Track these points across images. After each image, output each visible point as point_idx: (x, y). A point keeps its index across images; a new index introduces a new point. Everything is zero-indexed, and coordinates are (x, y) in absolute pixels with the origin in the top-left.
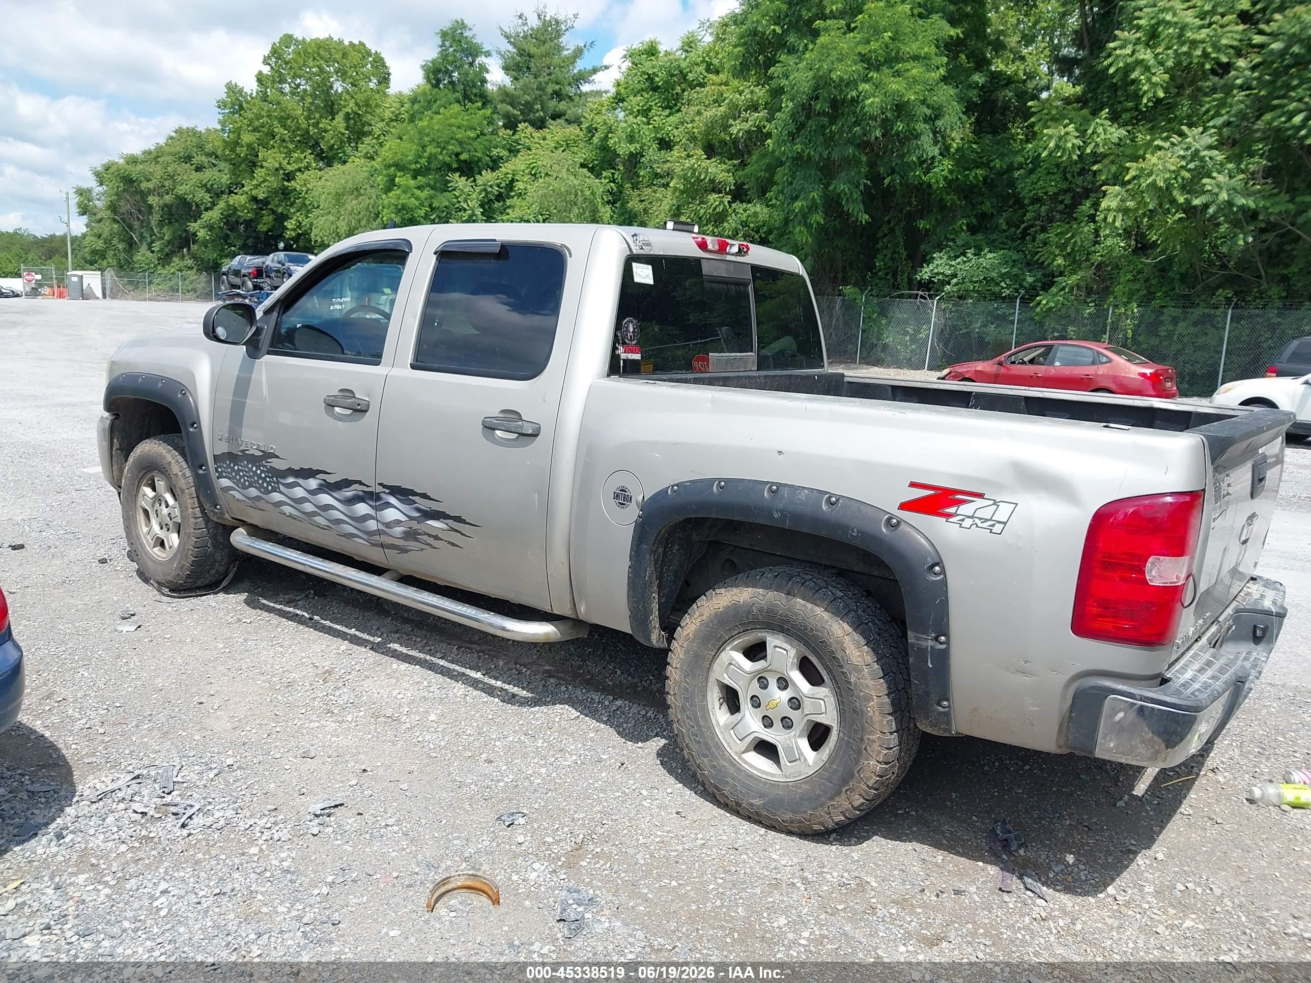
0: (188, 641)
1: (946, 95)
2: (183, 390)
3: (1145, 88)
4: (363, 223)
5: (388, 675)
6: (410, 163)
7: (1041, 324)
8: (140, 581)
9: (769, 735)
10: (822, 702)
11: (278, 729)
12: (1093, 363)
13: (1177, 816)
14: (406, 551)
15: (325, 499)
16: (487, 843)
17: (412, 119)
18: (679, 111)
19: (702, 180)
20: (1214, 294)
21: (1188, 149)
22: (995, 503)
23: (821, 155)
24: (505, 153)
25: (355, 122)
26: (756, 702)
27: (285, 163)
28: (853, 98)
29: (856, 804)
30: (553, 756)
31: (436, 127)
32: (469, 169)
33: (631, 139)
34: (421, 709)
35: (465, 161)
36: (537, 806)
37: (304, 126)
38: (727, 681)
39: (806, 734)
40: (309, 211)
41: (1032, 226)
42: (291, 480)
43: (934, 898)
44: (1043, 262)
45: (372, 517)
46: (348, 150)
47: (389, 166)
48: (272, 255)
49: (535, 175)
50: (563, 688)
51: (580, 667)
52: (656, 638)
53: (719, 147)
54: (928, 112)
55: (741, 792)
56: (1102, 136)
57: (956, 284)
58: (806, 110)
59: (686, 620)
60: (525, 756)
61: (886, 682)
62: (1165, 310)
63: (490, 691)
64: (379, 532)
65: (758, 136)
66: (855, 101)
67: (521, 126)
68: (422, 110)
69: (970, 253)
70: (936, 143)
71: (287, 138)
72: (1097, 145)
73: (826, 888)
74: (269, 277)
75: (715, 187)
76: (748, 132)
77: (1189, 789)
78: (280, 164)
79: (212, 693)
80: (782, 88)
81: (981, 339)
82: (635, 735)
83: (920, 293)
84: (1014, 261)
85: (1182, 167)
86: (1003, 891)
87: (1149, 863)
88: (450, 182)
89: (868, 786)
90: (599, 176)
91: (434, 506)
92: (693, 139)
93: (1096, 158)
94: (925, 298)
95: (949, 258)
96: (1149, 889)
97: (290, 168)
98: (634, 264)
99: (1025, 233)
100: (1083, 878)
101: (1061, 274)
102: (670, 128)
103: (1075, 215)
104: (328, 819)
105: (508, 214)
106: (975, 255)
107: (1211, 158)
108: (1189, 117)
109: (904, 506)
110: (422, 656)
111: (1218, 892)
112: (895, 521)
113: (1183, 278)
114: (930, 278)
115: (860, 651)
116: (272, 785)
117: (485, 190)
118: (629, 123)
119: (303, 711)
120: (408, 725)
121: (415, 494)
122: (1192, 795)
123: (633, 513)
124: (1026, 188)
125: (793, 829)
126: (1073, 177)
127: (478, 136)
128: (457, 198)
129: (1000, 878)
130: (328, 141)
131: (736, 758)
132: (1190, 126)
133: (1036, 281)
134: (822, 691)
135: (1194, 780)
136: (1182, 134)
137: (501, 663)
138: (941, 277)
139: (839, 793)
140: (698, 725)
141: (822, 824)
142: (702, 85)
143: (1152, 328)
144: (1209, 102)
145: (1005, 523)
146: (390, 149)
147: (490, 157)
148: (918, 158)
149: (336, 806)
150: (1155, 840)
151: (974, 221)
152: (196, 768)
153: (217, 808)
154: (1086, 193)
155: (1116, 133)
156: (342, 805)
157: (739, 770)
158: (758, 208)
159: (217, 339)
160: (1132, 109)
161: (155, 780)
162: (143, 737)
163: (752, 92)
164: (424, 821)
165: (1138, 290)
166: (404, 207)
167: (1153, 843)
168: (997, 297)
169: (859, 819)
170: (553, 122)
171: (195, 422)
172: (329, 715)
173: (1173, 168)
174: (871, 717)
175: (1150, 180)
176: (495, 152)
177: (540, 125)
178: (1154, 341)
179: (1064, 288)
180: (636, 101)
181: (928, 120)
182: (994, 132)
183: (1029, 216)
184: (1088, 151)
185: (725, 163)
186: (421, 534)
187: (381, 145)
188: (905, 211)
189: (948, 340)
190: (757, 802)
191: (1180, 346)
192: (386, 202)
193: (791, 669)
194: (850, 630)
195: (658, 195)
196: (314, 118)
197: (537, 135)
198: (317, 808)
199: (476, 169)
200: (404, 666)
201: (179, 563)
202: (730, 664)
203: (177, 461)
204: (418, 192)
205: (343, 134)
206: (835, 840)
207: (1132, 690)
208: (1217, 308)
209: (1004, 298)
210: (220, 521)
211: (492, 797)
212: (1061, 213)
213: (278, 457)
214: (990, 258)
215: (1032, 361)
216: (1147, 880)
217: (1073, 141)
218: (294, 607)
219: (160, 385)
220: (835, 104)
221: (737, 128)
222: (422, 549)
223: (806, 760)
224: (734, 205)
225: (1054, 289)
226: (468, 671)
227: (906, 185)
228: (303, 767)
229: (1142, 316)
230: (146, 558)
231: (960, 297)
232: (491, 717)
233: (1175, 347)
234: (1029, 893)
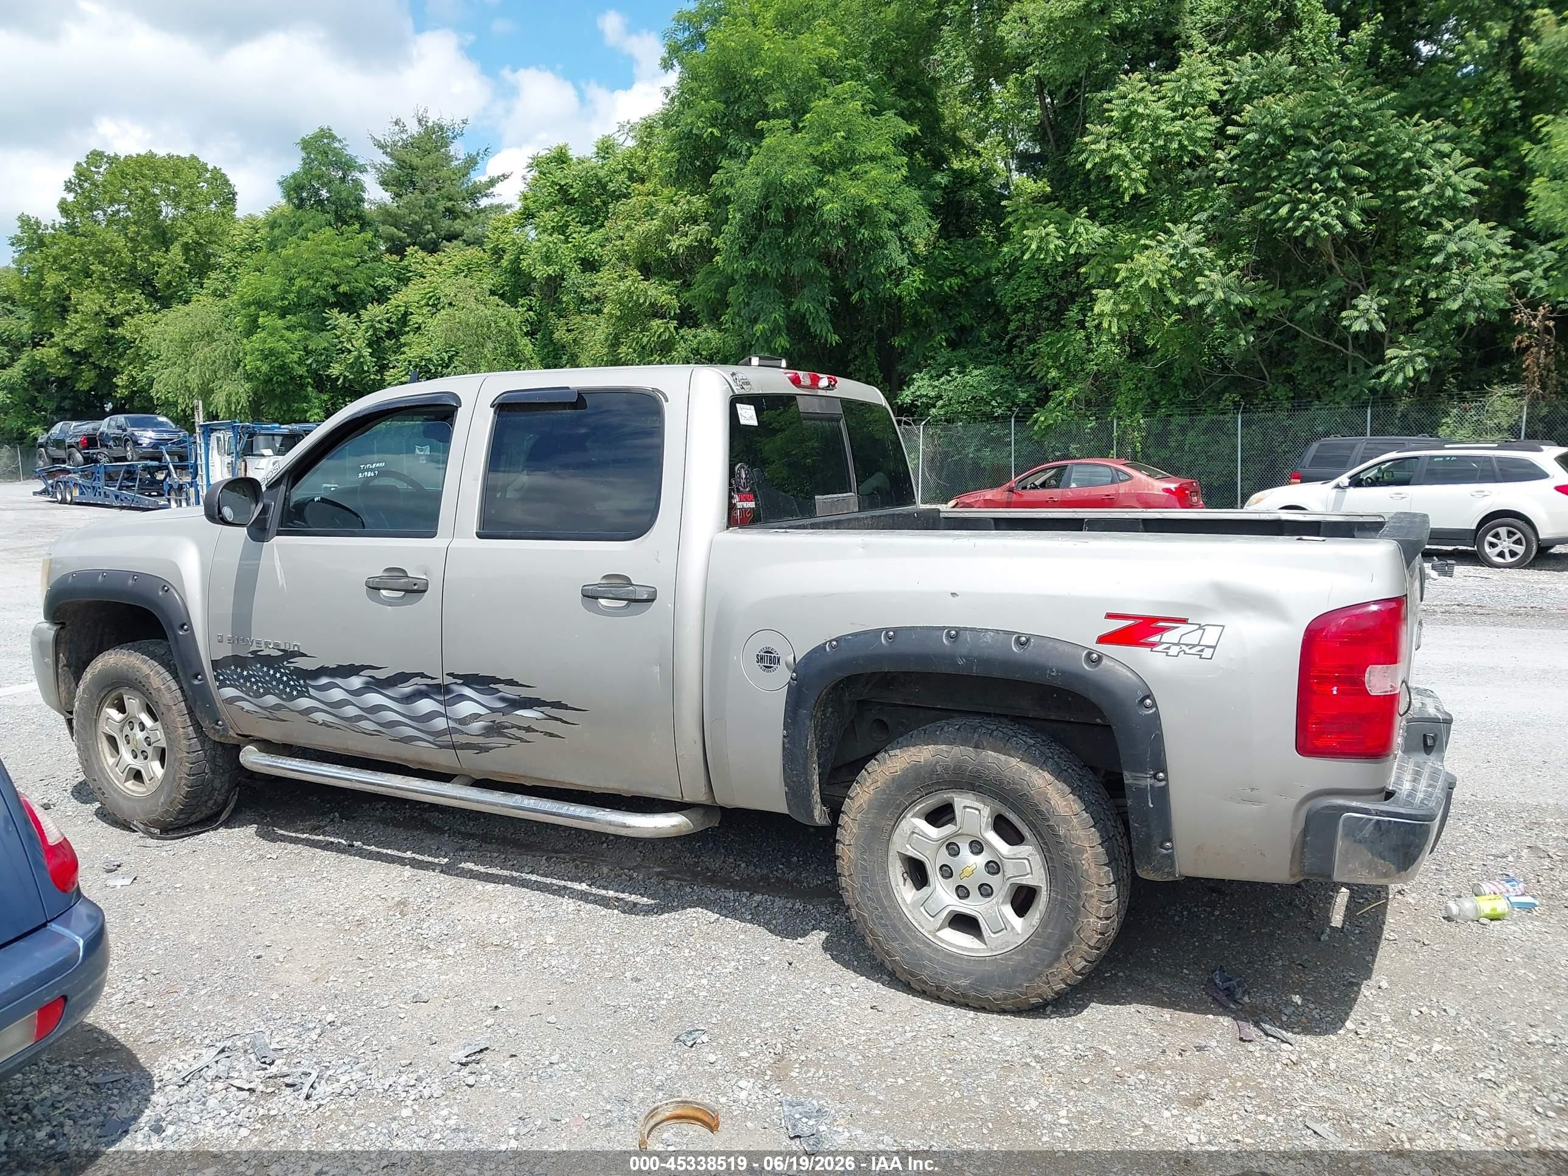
0: (207, 887)
1: (909, 198)
2: (166, 587)
3: (1126, 184)
4: (221, 373)
5: (476, 898)
6: (276, 299)
7: (1040, 443)
8: (105, 825)
9: (966, 907)
10: (1026, 862)
11: (371, 974)
12: (1112, 482)
13: (1383, 943)
14: (487, 750)
15: (374, 698)
16: (675, 1067)
17: (272, 247)
18: (602, 226)
19: (641, 305)
20: (1220, 399)
21: (1175, 247)
22: (1200, 627)
23: (778, 270)
24: (392, 282)
25: (197, 254)
26: (947, 872)
27: (107, 306)
28: (809, 204)
29: (1078, 968)
30: (708, 965)
31: (305, 256)
32: (350, 303)
33: (547, 260)
34: (532, 933)
35: (345, 294)
36: (714, 1021)
37: (129, 261)
38: (911, 852)
39: (1009, 899)
40: (144, 364)
41: (1017, 337)
42: (324, 681)
43: (1178, 1058)
44: (1035, 376)
45: (440, 714)
46: (190, 287)
47: (249, 305)
48: (107, 419)
49: (434, 305)
50: (688, 890)
51: (696, 864)
52: (819, 815)
53: (656, 266)
54: (893, 217)
55: (942, 974)
56: (1084, 236)
57: (942, 407)
58: (757, 221)
59: (856, 790)
60: (675, 969)
61: (1098, 830)
62: (1171, 419)
63: (605, 902)
64: (449, 731)
65: (704, 251)
66: (812, 208)
67: (410, 250)
68: (285, 236)
69: (954, 371)
70: (904, 251)
71: (108, 276)
72: (1080, 246)
73: (1062, 1064)
74: (107, 446)
75: (657, 311)
76: (689, 248)
77: (1384, 914)
78: (100, 307)
79: (268, 943)
80: (728, 197)
81: (976, 464)
82: (791, 930)
83: (904, 419)
84: (1002, 376)
85: (1172, 266)
86: (1245, 1041)
87: (1375, 992)
88: (328, 319)
89: (1089, 946)
90: (514, 303)
91: (525, 693)
92: (624, 258)
93: (1080, 260)
94: (909, 424)
95: (931, 377)
96: (1386, 1019)
97: (114, 312)
98: (738, 405)
99: (1010, 345)
100: (1317, 1016)
101: (1056, 387)
102: (593, 247)
103: (1062, 322)
104: (478, 1066)
105: (404, 353)
106: (959, 373)
107: (1200, 255)
108: (1170, 212)
109: (1102, 640)
110: (506, 873)
111: (1452, 1012)
112: (1095, 656)
113: (1186, 383)
114: (913, 401)
115: (1067, 800)
116: (393, 1038)
117: (372, 326)
118: (544, 242)
119: (392, 950)
120: (524, 951)
121: (499, 681)
122: (1390, 920)
123: (782, 676)
124: (1006, 294)
125: (1007, 1007)
126: (1055, 280)
127: (358, 265)
128: (338, 337)
129: (1236, 1028)
130: (163, 276)
131: (930, 937)
132: (1175, 222)
133: (1029, 397)
134: (1024, 850)
135: (1385, 905)
136: (1167, 231)
137: (605, 870)
138: (924, 400)
139: (1057, 958)
140: (882, 906)
141: (1040, 996)
142: (626, 196)
143: (1160, 439)
144: (1190, 196)
145: (1214, 647)
146: (248, 284)
147: (375, 288)
148: (887, 269)
149: (481, 1051)
150: (1372, 970)
151: (953, 335)
152: (290, 1030)
153: (339, 1072)
154: (1072, 297)
155: (1098, 232)
156: (487, 1049)
157: (937, 950)
158: (709, 333)
159: (224, 522)
160: (1108, 206)
161: (246, 1051)
162: (204, 1005)
163: (689, 202)
164: (593, 1054)
165: (1142, 400)
166: (272, 352)
167: (1371, 973)
168: (989, 417)
169: (1082, 982)
170: (448, 244)
171: (185, 623)
172: (424, 951)
173: (1164, 268)
174: (1087, 871)
175: (1142, 282)
176: (379, 282)
177: (432, 248)
178: (1165, 453)
179: (1061, 403)
180: (549, 217)
181: (893, 226)
182: (963, 236)
183: (1012, 326)
184: (1072, 251)
185: (665, 284)
186: (507, 728)
187: (233, 279)
188: (875, 329)
189: (942, 468)
190: (963, 982)
191: (1192, 457)
192: (248, 347)
193: (986, 830)
194: (1053, 779)
195: (590, 323)
196: (142, 250)
197: (430, 259)
198: (460, 1055)
199: (359, 303)
200: (490, 887)
201: (169, 796)
202: (913, 833)
203: (158, 672)
204: (288, 334)
205: (181, 268)
206: (1052, 1012)
207: (1367, 806)
208: (1225, 413)
209: (996, 418)
210: (223, 740)
211: (659, 1018)
212: (1048, 320)
213: (305, 655)
214: (976, 376)
215: (1043, 485)
216: (1380, 1011)
217: (1055, 243)
218: (323, 834)
219: (130, 582)
220: (788, 213)
221: (676, 244)
222: (509, 745)
223: (1013, 928)
224: (682, 332)
225: (1051, 405)
226: (569, 884)
227: (875, 300)
228: (419, 1013)
229: (1149, 426)
230: (115, 795)
231: (948, 421)
232: (617, 931)
233: (1187, 458)
234: (1270, 1039)
